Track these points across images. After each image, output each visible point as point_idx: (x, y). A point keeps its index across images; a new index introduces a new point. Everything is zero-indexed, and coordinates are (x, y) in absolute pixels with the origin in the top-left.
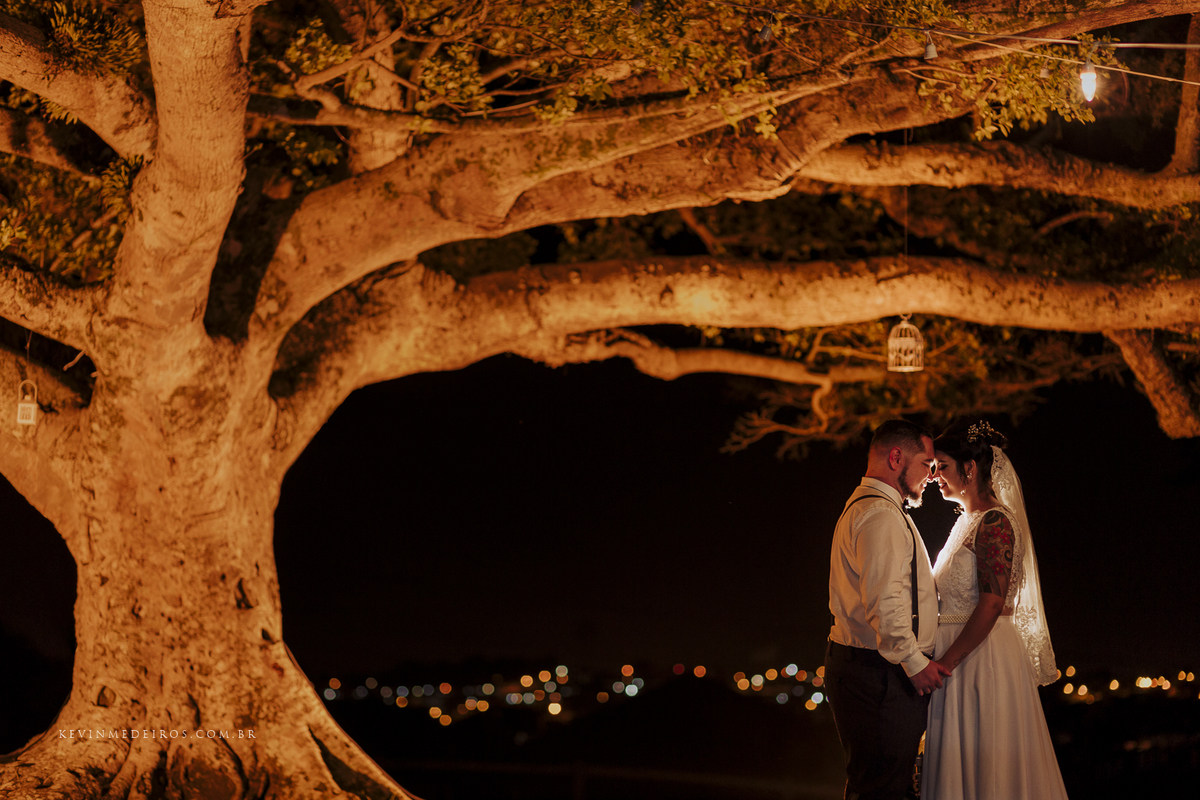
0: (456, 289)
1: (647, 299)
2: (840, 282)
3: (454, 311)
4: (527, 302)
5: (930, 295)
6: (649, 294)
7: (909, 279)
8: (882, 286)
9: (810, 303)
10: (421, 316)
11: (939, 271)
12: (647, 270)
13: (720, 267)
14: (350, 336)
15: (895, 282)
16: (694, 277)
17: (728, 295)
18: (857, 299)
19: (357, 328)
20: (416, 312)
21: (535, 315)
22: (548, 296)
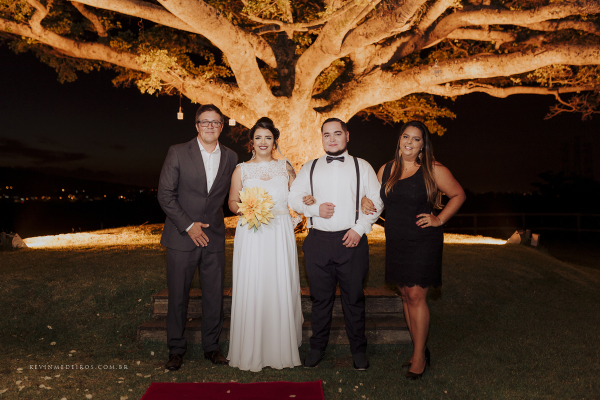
0: (393, 76)
1: (454, 72)
2: (521, 58)
3: (392, 83)
4: (414, 78)
5: (554, 58)
6: (455, 70)
7: (545, 53)
8: (536, 57)
9: (512, 66)
10: (380, 85)
11: (557, 49)
12: (454, 63)
13: (480, 58)
14: (353, 94)
15: (541, 55)
16: (471, 63)
17: (483, 67)
18: (528, 63)
19: (356, 91)
20: (378, 84)
21: (417, 81)
22: (420, 75)
